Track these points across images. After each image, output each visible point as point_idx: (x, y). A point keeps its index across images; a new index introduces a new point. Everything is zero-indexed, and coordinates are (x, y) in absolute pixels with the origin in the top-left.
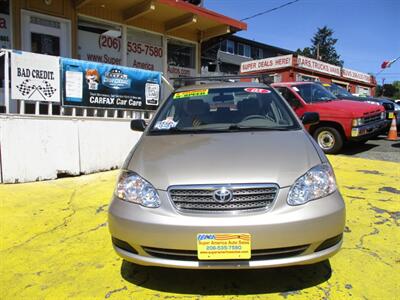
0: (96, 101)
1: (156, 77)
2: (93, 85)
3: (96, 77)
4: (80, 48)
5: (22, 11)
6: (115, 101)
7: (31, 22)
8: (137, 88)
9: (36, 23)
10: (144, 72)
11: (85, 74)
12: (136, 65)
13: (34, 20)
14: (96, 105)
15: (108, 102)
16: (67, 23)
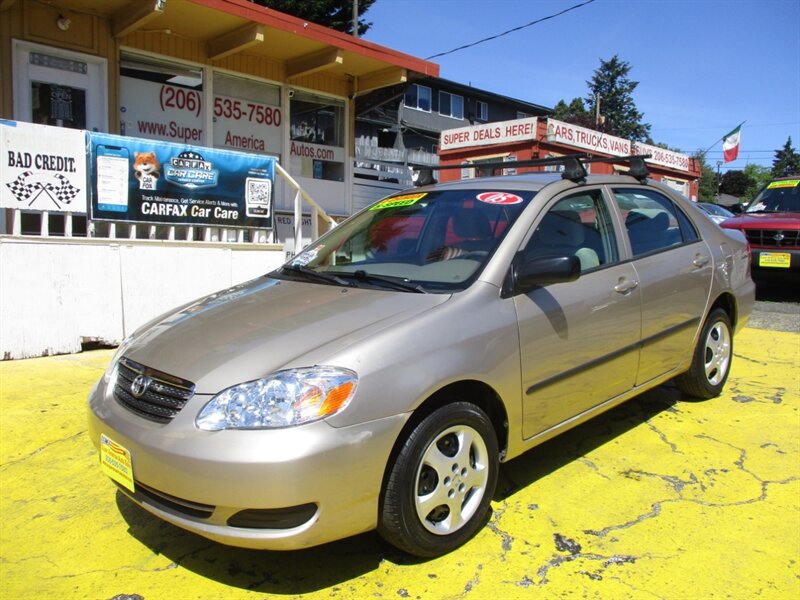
0: (154, 210)
1: (267, 166)
2: (148, 182)
4: (123, 110)
5: (15, 41)
6: (189, 210)
7: (33, 62)
8: (231, 186)
9: (41, 63)
10: (243, 157)
12: (231, 141)
13: (38, 59)
14: (154, 217)
15: (176, 212)
16: (99, 65)
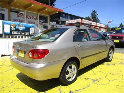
0: (14, 33)
1: (34, 26)
2: (13, 29)
3: (14, 26)
4: (11, 17)
6: (20, 33)
8: (27, 29)
10: (30, 25)
11: (10, 25)
12: (29, 22)
14: (14, 35)
15: (18, 34)
16: (7, 10)
